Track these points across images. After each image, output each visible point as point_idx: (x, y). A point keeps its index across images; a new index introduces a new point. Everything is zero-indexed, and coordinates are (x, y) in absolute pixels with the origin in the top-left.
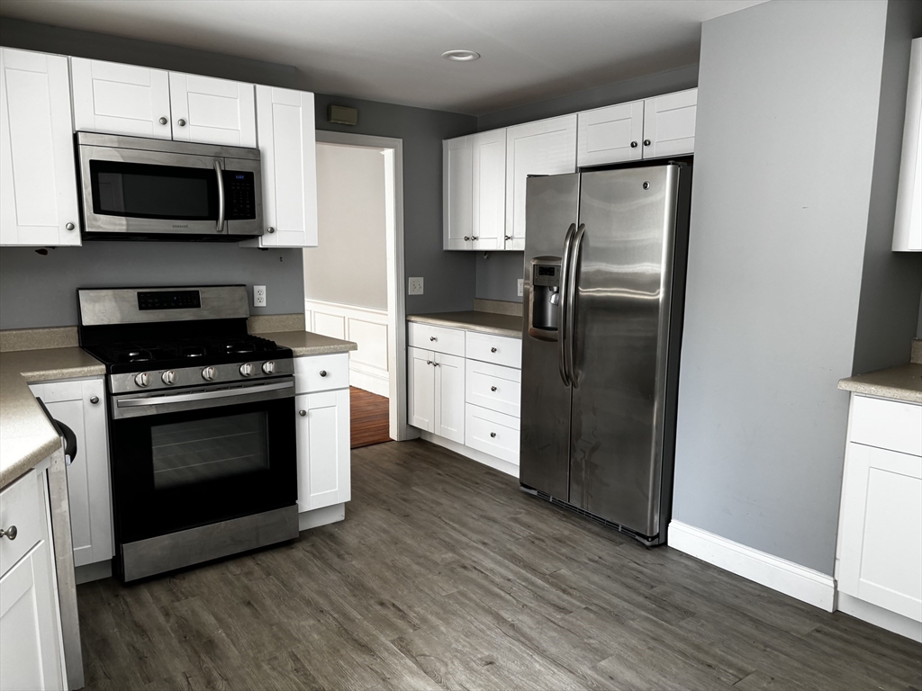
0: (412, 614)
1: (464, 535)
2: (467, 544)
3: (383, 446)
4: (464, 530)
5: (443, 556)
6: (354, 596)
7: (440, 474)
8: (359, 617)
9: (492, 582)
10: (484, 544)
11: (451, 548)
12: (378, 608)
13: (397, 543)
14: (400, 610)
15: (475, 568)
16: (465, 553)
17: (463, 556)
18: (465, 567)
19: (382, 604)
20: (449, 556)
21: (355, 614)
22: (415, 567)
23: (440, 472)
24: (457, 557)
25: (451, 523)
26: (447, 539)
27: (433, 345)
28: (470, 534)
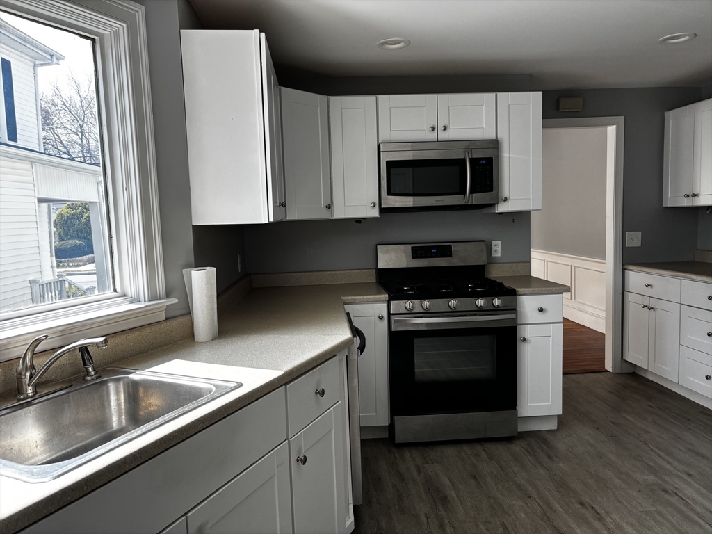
0: (608, 520)
1: (669, 463)
2: (670, 471)
3: (597, 375)
4: (670, 460)
5: (645, 477)
6: (558, 491)
7: (650, 406)
8: (561, 510)
9: (693, 510)
10: (689, 475)
11: (654, 472)
12: (578, 506)
13: (601, 457)
14: (598, 513)
15: (676, 494)
16: (667, 479)
17: (665, 481)
18: (665, 491)
19: (582, 504)
20: (651, 478)
21: (557, 506)
22: (617, 482)
23: (652, 405)
24: (659, 481)
25: (657, 451)
26: (651, 464)
27: (649, 291)
28: (676, 463)
